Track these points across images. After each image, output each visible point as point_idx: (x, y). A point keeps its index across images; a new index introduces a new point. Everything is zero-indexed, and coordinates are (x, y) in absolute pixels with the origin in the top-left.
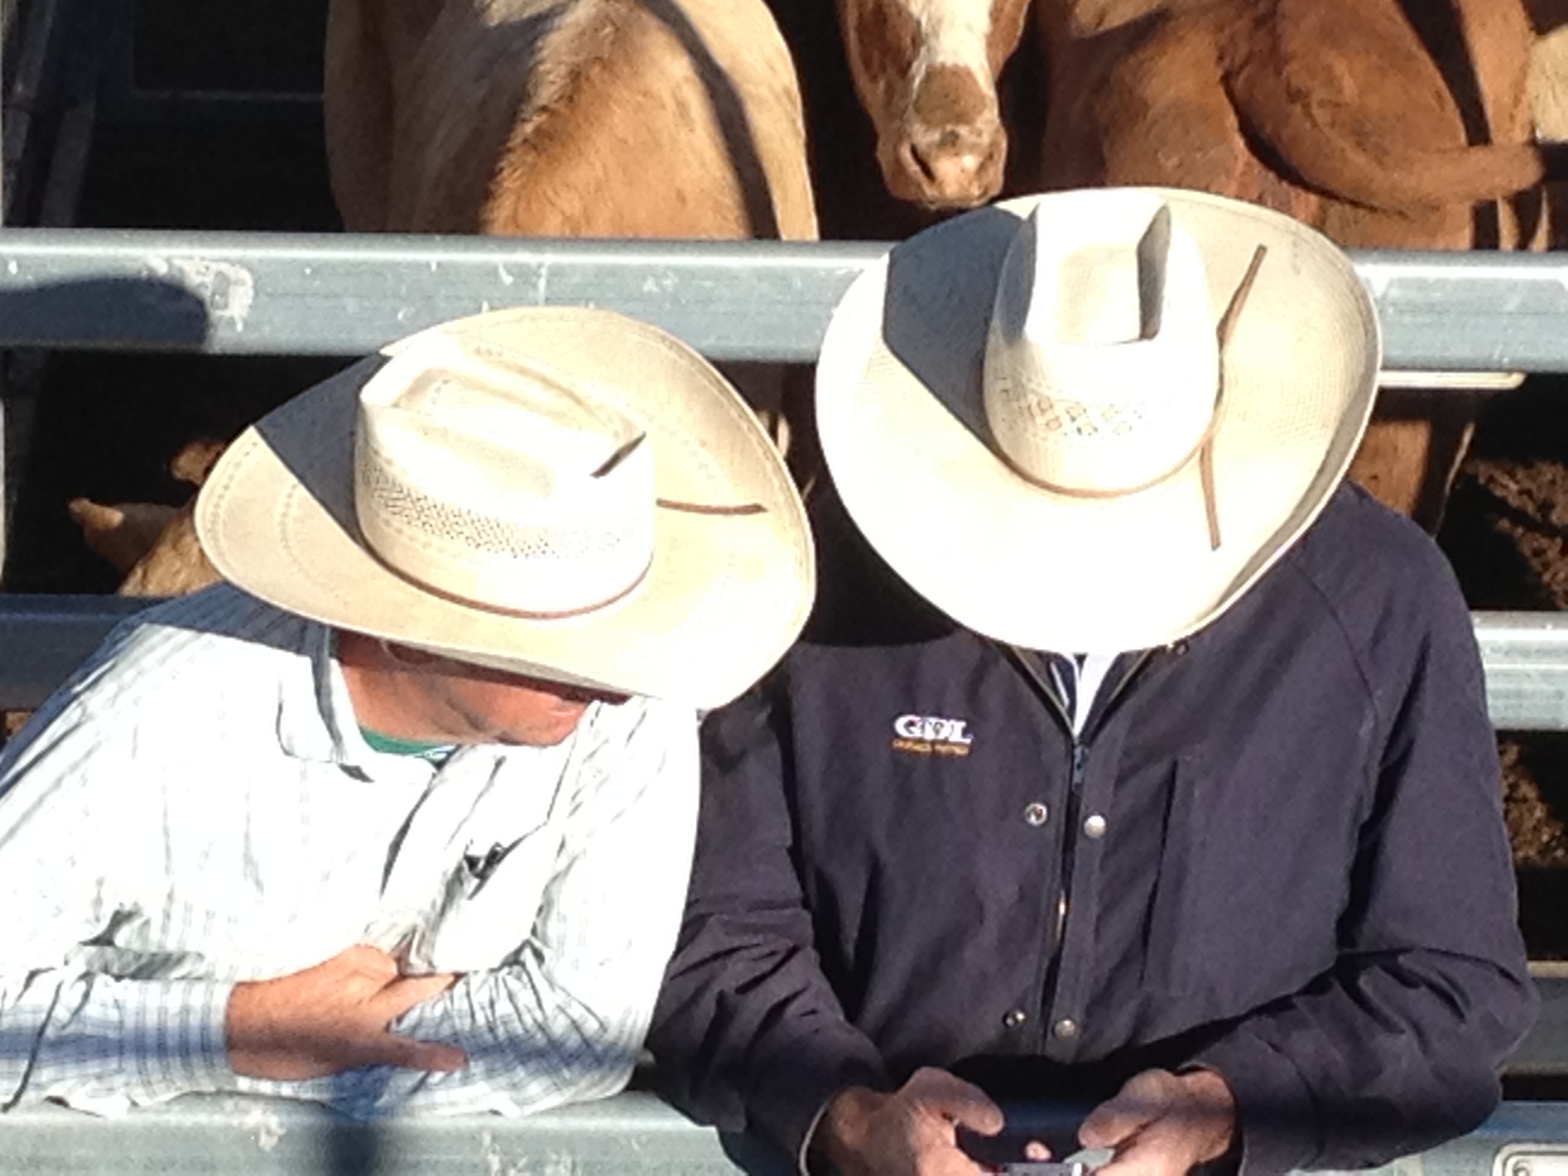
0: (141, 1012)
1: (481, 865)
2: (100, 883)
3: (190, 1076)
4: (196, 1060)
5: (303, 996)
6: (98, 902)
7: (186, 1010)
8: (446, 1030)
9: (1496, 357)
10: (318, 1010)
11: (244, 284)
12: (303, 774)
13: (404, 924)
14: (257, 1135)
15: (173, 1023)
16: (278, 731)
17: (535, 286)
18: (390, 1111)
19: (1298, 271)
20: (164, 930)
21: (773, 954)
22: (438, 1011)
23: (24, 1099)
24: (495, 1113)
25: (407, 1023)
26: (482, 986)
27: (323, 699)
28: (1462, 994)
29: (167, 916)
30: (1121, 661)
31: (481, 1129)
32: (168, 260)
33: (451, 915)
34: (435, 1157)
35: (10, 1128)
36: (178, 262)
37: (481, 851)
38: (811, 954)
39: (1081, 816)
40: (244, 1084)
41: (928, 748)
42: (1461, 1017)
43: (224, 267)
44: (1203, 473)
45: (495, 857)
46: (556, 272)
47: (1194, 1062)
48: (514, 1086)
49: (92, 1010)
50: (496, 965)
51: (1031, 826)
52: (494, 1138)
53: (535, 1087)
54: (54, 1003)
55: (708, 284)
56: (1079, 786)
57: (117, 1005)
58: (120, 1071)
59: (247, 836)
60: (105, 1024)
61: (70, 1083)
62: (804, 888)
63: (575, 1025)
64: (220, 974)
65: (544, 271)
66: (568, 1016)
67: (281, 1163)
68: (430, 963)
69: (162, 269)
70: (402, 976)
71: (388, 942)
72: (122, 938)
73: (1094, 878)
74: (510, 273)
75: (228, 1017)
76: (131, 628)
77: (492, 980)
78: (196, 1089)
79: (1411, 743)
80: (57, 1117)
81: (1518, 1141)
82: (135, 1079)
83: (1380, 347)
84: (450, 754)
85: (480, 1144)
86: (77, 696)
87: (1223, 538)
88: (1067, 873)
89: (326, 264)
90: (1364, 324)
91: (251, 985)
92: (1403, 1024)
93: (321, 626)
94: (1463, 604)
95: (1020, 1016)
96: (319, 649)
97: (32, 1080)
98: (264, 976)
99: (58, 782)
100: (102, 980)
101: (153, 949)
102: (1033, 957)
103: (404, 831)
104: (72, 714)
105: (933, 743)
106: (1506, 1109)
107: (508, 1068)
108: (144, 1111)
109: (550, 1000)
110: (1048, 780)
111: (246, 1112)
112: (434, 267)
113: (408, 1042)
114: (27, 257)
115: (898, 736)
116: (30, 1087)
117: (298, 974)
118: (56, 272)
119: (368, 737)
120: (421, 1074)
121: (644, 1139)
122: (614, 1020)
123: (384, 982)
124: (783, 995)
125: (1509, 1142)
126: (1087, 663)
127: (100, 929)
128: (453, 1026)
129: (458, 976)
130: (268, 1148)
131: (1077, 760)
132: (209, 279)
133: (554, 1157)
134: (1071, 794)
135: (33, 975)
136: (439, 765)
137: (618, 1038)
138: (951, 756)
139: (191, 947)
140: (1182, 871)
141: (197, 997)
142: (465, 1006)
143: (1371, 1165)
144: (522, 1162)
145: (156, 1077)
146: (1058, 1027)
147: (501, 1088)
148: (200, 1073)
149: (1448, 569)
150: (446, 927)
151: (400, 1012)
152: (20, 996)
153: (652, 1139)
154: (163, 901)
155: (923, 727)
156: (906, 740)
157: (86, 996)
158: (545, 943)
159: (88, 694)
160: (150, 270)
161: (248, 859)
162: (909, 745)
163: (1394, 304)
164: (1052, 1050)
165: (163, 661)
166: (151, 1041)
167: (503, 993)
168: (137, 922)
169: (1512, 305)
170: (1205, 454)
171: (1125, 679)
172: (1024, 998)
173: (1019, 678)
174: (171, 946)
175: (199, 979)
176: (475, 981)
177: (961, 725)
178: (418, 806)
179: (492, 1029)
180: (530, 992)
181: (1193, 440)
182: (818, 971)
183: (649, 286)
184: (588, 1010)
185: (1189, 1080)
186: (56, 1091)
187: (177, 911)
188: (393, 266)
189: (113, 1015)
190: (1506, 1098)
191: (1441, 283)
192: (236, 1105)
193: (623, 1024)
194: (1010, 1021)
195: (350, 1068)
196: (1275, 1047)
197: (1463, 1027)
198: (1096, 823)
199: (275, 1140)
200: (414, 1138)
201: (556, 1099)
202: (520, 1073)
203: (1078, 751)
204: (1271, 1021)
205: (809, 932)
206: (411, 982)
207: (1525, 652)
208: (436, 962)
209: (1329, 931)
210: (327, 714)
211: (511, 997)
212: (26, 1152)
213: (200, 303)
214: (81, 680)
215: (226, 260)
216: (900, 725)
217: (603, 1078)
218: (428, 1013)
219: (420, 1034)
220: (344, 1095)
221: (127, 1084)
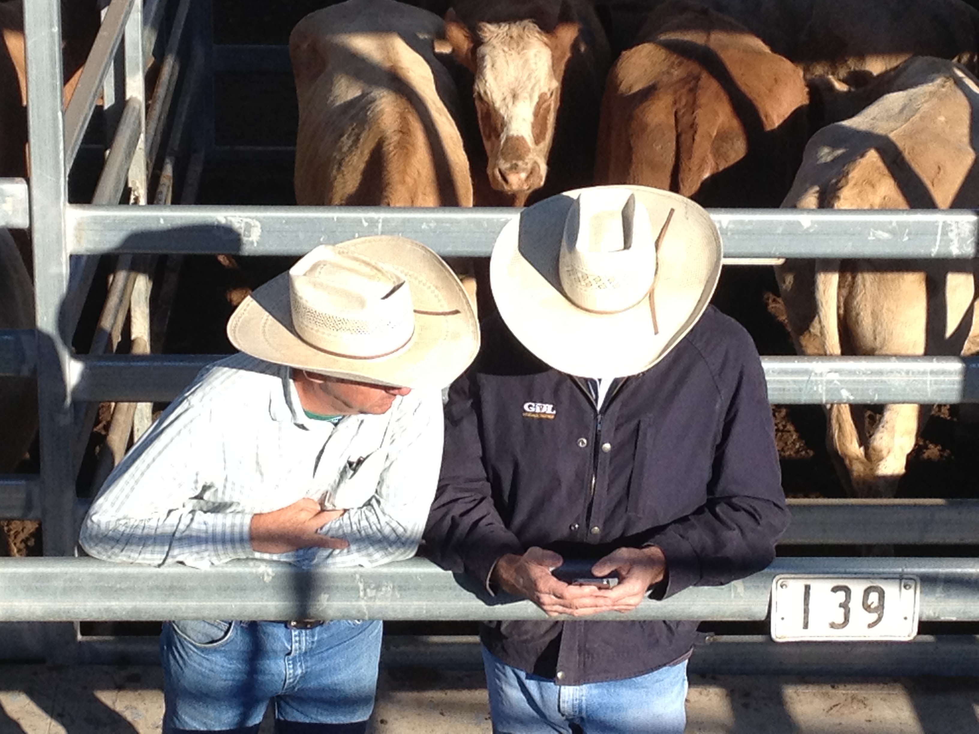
0: (214, 526)
1: (354, 465)
2: (197, 474)
3: (236, 553)
4: (238, 545)
5: (282, 519)
6: (196, 482)
7: (233, 526)
8: (341, 532)
9: (772, 252)
10: (288, 524)
11: (257, 226)
12: (280, 429)
13: (322, 491)
14: (263, 576)
15: (228, 530)
16: (270, 411)
17: (377, 227)
18: (317, 565)
19: (687, 219)
20: (223, 493)
21: (475, 500)
22: (337, 525)
23: (167, 562)
24: (361, 566)
25: (325, 529)
26: (355, 515)
27: (288, 397)
28: (759, 515)
29: (225, 487)
30: (616, 381)
31: (355, 573)
32: (226, 218)
33: (342, 485)
34: (336, 584)
35: (162, 574)
36: (229, 218)
37: (354, 459)
38: (489, 501)
39: (601, 443)
40: (257, 555)
41: (537, 416)
42: (759, 524)
43: (249, 220)
44: (650, 303)
45: (360, 462)
46: (385, 221)
47: (649, 543)
48: (370, 555)
49: (194, 526)
50: (361, 506)
51: (581, 448)
52: (361, 576)
53: (377, 555)
54: (179, 523)
55: (448, 225)
56: (600, 431)
57: (205, 523)
58: (206, 550)
59: (257, 454)
60: (199, 531)
61: (186, 555)
62: (487, 472)
63: (394, 530)
64: (247, 511)
65: (381, 221)
66: (391, 526)
67: (273, 588)
68: (334, 506)
69: (223, 221)
70: (323, 510)
71: (317, 497)
72: (207, 496)
73: (607, 468)
74: (366, 221)
75: (250, 528)
76: (208, 370)
77: (359, 512)
78: (238, 557)
79: (737, 411)
80: (180, 569)
81: (782, 574)
82: (213, 554)
83: (722, 250)
84: (339, 420)
85: (355, 579)
86: (186, 397)
87: (659, 330)
88: (595, 468)
89: (292, 218)
90: (715, 240)
91: (260, 514)
92: (735, 526)
93: (286, 367)
94: (757, 354)
95: (577, 526)
96: (285, 377)
97: (170, 554)
98: (265, 511)
99: (179, 432)
100: (199, 513)
101: (219, 501)
102: (582, 501)
103: (322, 451)
104: (185, 405)
105: (539, 414)
106: (778, 560)
107: (366, 548)
108: (217, 566)
109: (383, 520)
110: (587, 427)
111: (259, 567)
112: (335, 220)
113: (324, 537)
114: (167, 217)
115: (525, 411)
116: (169, 557)
117: (279, 510)
118: (179, 223)
119: (306, 413)
120: (330, 550)
121: (422, 576)
122: (410, 527)
123: (315, 513)
124: (477, 518)
125: (778, 574)
126: (602, 382)
127: (197, 493)
128: (343, 531)
129: (345, 511)
130: (267, 582)
131: (599, 420)
132: (243, 225)
133: (386, 584)
134: (596, 435)
135: (170, 512)
136: (336, 425)
137: (410, 536)
138: (547, 419)
139: (235, 500)
140: (642, 465)
141: (238, 519)
142: (348, 522)
143: (722, 584)
144: (373, 586)
145: (221, 552)
146: (592, 530)
147: (363, 556)
148: (240, 550)
149: (752, 340)
150: (340, 491)
151: (322, 524)
152: (165, 520)
153: (426, 576)
154: (223, 482)
155: (535, 407)
156: (528, 412)
157: (192, 520)
158: (382, 497)
159: (191, 397)
160: (218, 222)
161: (258, 463)
162: (529, 415)
163: (731, 230)
164: (590, 540)
165: (222, 383)
166: (219, 537)
167: (364, 517)
168: (212, 490)
169: (780, 230)
170: (651, 295)
171: (618, 388)
172: (578, 518)
173: (575, 387)
174: (227, 499)
175: (239, 512)
176: (352, 512)
177: (551, 406)
178: (327, 442)
179: (359, 532)
180: (375, 516)
181: (646, 289)
182: (493, 507)
183: (424, 226)
184: (399, 524)
185: (646, 550)
186: (180, 558)
187: (229, 485)
188: (318, 219)
189: (203, 527)
190: (777, 556)
191: (750, 222)
192: (254, 564)
193: (413, 529)
194: (573, 528)
195: (301, 548)
196: (681, 536)
197: (759, 528)
198: (607, 446)
199: (271, 578)
200: (327, 577)
201: (387, 560)
202: (371, 550)
203: (599, 417)
204: (680, 526)
205: (490, 492)
206: (326, 512)
207: (785, 372)
208: (336, 505)
209: (704, 488)
210: (289, 403)
211: (367, 519)
212: (168, 584)
213: (239, 235)
214: (188, 390)
215: (250, 218)
216: (526, 407)
217: (405, 552)
218: (333, 526)
219: (330, 534)
220: (299, 559)
221: (209, 556)
